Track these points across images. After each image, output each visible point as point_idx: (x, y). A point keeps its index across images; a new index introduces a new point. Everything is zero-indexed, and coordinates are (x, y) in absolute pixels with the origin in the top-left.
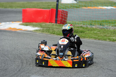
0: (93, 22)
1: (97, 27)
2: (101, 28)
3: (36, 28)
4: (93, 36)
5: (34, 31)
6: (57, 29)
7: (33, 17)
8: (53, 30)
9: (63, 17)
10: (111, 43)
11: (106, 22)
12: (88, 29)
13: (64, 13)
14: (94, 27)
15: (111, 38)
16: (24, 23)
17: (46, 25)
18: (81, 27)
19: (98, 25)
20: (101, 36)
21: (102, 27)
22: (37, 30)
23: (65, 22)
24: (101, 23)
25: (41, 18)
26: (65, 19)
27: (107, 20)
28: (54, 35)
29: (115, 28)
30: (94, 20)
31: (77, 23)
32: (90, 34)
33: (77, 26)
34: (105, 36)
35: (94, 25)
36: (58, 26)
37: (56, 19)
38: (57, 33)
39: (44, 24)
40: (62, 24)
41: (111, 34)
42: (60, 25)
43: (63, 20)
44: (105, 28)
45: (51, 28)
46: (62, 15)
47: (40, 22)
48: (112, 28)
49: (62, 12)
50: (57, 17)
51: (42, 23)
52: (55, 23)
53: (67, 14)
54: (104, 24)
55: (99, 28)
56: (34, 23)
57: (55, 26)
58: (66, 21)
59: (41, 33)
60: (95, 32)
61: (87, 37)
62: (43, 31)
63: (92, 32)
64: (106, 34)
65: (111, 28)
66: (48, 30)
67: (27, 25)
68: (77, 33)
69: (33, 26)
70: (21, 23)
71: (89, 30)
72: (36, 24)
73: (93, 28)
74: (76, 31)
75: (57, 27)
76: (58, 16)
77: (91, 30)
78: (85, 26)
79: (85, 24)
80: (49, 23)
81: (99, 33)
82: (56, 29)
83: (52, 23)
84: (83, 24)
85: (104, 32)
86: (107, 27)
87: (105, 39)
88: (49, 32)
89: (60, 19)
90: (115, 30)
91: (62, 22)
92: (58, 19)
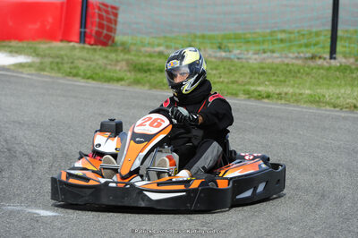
0: (197, 40)
1: (210, 56)
2: (222, 59)
5: (12, 68)
6: (86, 60)
7: (10, 24)
8: (72, 63)
9: (105, 23)
10: (253, 103)
11: (237, 38)
13: (107, 12)
15: (253, 88)
17: (50, 48)
18: (161, 54)
19: (212, 48)
20: (222, 82)
21: (224, 54)
22: (21, 65)
23: (108, 40)
24: (221, 44)
25: (37, 26)
26: (110, 29)
27: (240, 32)
28: (75, 79)
29: (264, 59)
30: (198, 34)
31: (147, 42)
33: (146, 52)
34: (233, 82)
36: (88, 53)
38: (85, 74)
39: (43, 46)
40: (100, 47)
41: (251, 78)
42: (95, 50)
43: (105, 32)
44: (232, 57)
45: (65, 58)
46: (101, 17)
47: (34, 39)
48: (256, 59)
49: (99, 9)
50: (84, 23)
51: (37, 41)
52: (80, 42)
53: (116, 15)
54: (230, 45)
55: (215, 57)
56: (14, 43)
57: (77, 53)
58: (112, 34)
62: (41, 68)
64: (236, 75)
65: (253, 58)
66: (57, 63)
68: (148, 73)
69: (11, 52)
72: (20, 44)
74: (146, 68)
75: (84, 54)
76: (90, 20)
79: (173, 44)
80: (61, 41)
81: (214, 72)
82: (82, 61)
83: (71, 41)
84: (167, 47)
85: (230, 71)
86: (240, 54)
87: (234, 92)
88: (59, 69)
89: (96, 29)
90: (264, 65)
91: (102, 38)
92: (87, 30)
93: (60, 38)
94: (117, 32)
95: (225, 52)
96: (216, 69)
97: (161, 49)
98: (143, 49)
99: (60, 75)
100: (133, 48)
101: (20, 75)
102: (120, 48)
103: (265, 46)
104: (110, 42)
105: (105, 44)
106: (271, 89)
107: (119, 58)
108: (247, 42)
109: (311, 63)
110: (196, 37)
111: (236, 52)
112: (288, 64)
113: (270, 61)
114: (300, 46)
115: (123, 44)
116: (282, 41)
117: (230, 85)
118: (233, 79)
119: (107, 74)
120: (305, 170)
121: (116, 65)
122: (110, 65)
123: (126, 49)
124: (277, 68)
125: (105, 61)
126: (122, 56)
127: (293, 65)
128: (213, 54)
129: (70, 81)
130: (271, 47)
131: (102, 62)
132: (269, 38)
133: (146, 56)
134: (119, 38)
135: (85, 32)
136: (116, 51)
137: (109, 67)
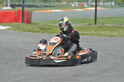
9: (29, 17)
13: (30, 13)
18: (46, 25)
23: (30, 21)
25: (9, 18)
26: (31, 19)
37: (23, 19)
39: (12, 24)
42: (27, 24)
43: (29, 19)
46: (28, 15)
47: (8, 22)
49: (27, 13)
50: (23, 17)
52: (22, 22)
53: (32, 14)
71: (54, 27)
72: (5, 24)
76: (25, 16)
78: (49, 24)
80: (16, 22)
83: (19, 22)
84: (47, 23)
89: (26, 18)
91: (28, 21)
92: (24, 19)
105: (29, 23)
109: (90, 26)
113: (78, 26)
123: (35, 24)
126: (35, 26)
133: (42, 26)
134: (33, 21)
135: (23, 20)
136: (33, 24)
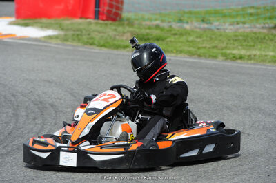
0: (185, 15)
1: (196, 27)
2: (205, 30)
3: (50, 32)
4: (186, 48)
5: (43, 39)
6: (99, 32)
7: (41, 5)
8: (89, 35)
9: (114, 3)
10: (229, 63)
11: (216, 13)
12: (173, 32)
14: (187, 27)
15: (228, 52)
16: (20, 21)
17: (72, 23)
18: (157, 27)
19: (197, 21)
20: (205, 48)
21: (206, 26)
22: (50, 37)
23: (117, 16)
24: (204, 18)
25: (61, 7)
26: (118, 8)
27: (219, 8)
28: (92, 47)
29: (237, 29)
30: (186, 10)
31: (146, 17)
32: (179, 44)
33: (146, 25)
34: (215, 47)
35: (187, 23)
36: (101, 27)
38: (99, 43)
39: (67, 22)
40: (110, 22)
41: (227, 44)
42: (106, 24)
43: (114, 10)
44: (213, 27)
45: (84, 32)
47: (59, 16)
48: (231, 29)
50: (98, 4)
51: (62, 18)
52: (95, 18)
54: (211, 18)
55: (199, 28)
56: (44, 20)
57: (93, 27)
58: (119, 12)
59: (59, 42)
60: (190, 38)
61: (172, 52)
62: (65, 39)
63: (183, 39)
64: (216, 42)
65: (228, 28)
66: (78, 35)
67: (26, 25)
69: (42, 27)
70: (13, 19)
71: (175, 34)
73: (185, 29)
74: (145, 37)
75: (98, 28)
76: (102, 2)
77: (181, 35)
78: (165, 25)
79: (166, 19)
80: (81, 18)
81: (199, 40)
82: (96, 33)
83: (87, 18)
84: (163, 21)
85: (211, 38)
86: (219, 25)
87: (214, 55)
88: (79, 40)
89: (107, 8)
90: (237, 34)
91: (112, 15)
92: (101, 10)
93: (79, 15)
94: (124, 10)
95: (207, 24)
96: (200, 37)
97: (158, 22)
98: (144, 23)
99: (80, 44)
100: (136, 22)
101: (49, 45)
102: (126, 23)
103: (239, 19)
104: (118, 18)
105: (114, 20)
106: (243, 52)
107: (125, 31)
108: (224, 16)
110: (185, 13)
111: (216, 23)
112: (255, 33)
113: (242, 30)
114: (265, 18)
115: (128, 19)
116: (251, 14)
117: (211, 50)
118: (214, 45)
119: (116, 42)
120: (270, 114)
121: (122, 36)
122: (118, 35)
123: (130, 23)
124: (248, 36)
125: (114, 33)
126: (127, 29)
127: (260, 33)
128: (198, 26)
129: (87, 49)
130: (243, 20)
131: (112, 33)
132: (241, 12)
133: (145, 29)
134: (125, 15)
135: (99, 11)
136: (123, 25)
137: (117, 37)
